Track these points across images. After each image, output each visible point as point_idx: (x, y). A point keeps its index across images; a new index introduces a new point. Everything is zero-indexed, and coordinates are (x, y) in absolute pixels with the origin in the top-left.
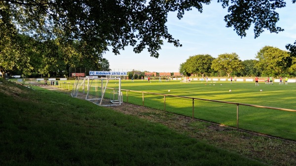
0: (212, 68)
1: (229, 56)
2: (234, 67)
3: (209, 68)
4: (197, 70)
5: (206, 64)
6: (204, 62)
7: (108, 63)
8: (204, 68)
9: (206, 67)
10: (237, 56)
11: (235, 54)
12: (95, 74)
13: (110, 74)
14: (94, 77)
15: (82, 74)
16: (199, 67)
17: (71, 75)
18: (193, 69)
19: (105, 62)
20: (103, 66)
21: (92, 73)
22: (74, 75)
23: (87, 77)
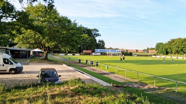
7: (104, 43)
12: (99, 52)
13: (109, 51)
14: (98, 54)
15: (90, 51)
16: (184, 48)
17: (83, 52)
18: (177, 49)
19: (102, 42)
20: (101, 45)
21: (96, 50)
22: (84, 51)
23: (93, 54)
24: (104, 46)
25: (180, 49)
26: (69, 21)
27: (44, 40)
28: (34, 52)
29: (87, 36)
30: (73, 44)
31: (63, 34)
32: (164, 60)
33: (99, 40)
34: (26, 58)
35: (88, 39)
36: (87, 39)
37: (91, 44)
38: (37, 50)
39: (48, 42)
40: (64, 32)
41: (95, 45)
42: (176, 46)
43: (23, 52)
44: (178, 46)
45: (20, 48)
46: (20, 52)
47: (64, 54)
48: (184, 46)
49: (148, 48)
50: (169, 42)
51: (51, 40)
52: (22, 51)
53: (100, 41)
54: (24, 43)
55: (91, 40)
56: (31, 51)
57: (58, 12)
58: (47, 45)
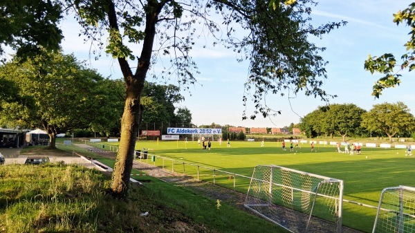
0: (362, 125)
1: (392, 107)
2: (402, 124)
3: (357, 125)
4: (336, 128)
5: (351, 118)
6: (349, 115)
7: (190, 115)
8: (348, 126)
9: (351, 123)
10: (406, 107)
11: (402, 104)
12: (175, 133)
13: (196, 132)
14: (173, 137)
15: (156, 133)
16: (339, 123)
17: (141, 133)
18: (328, 126)
19: (186, 113)
20: (183, 120)
21: (170, 130)
22: (144, 133)
23: (164, 137)
24: (189, 120)
25: (332, 125)
26: (98, 78)
27: (46, 114)
28: (33, 135)
29: (151, 101)
30: (102, 120)
31: (81, 103)
32: (292, 147)
33: (180, 109)
34: (15, 146)
35: (153, 107)
36: (151, 107)
37: (159, 116)
38: (38, 131)
39: (54, 118)
40: (84, 99)
41: (167, 119)
42: (325, 119)
43: (11, 136)
44: (329, 120)
45: (4, 127)
46: (4, 136)
47: (99, 140)
48: (340, 121)
49: (292, 124)
50: (314, 112)
51: (59, 114)
52: (8, 134)
53: (180, 111)
54: (9, 119)
55: (158, 109)
56: (28, 134)
57: (77, 61)
58: (51, 122)
